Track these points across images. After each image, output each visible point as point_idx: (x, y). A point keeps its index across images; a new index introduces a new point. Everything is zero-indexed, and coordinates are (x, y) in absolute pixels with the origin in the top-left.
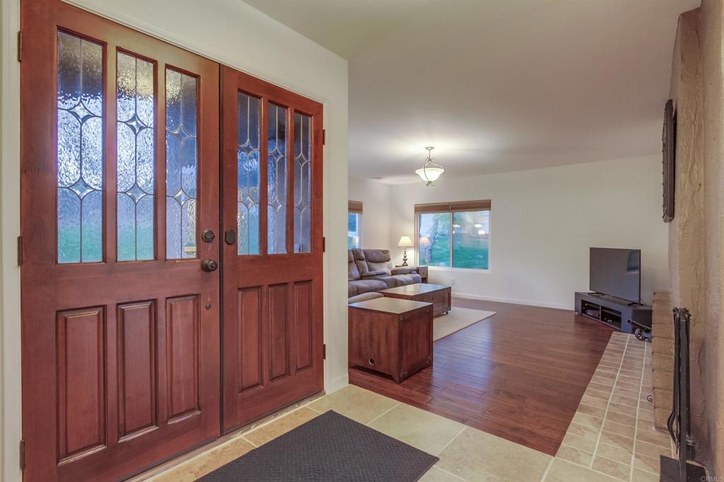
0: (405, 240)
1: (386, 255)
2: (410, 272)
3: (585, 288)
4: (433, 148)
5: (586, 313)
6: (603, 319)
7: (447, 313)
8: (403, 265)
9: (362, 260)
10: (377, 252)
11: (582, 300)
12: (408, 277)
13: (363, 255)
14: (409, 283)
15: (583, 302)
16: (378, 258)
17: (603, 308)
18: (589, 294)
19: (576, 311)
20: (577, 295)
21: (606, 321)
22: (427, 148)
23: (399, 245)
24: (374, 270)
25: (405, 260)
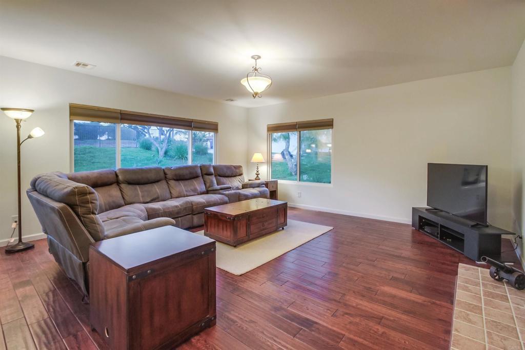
0: (258, 157)
1: (238, 171)
2: (259, 186)
3: (423, 204)
4: (259, 57)
5: (423, 229)
6: (441, 238)
7: (283, 229)
8: (256, 179)
9: (211, 174)
10: (228, 167)
11: (420, 217)
12: (255, 191)
13: (212, 170)
14: (254, 196)
15: (421, 218)
16: (229, 173)
17: (442, 226)
18: (427, 210)
19: (413, 225)
20: (415, 210)
21: (445, 240)
22: (253, 57)
23: (252, 161)
24: (224, 184)
25: (258, 175)
